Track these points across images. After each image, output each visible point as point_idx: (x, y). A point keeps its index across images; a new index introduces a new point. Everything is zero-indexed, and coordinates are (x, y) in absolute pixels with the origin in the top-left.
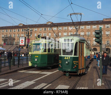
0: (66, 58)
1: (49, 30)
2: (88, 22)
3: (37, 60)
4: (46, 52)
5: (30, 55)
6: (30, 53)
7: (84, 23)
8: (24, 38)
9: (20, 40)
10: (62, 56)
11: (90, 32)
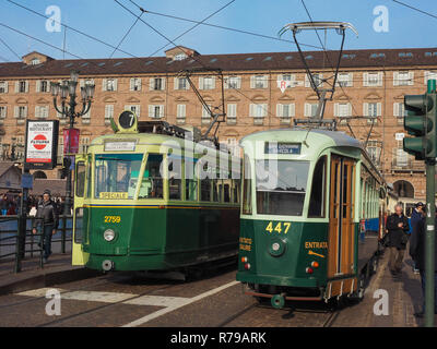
0: (274, 226)
1: (176, 87)
2: (373, 56)
3: (117, 236)
4: (161, 197)
5: (78, 210)
6: (79, 202)
7: (352, 56)
8: (51, 124)
9: (32, 135)
10: (255, 216)
11: (379, 105)
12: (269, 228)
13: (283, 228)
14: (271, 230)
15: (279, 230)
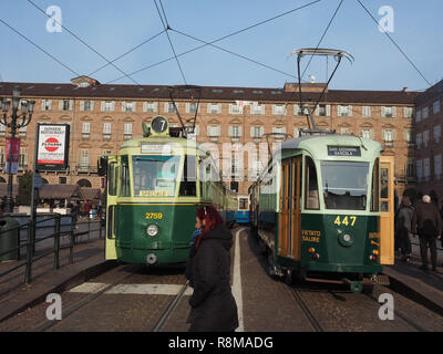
0: (341, 220)
1: (82, 108)
4: (195, 195)
10: (324, 211)
12: (337, 221)
13: (350, 221)
14: (339, 223)
15: (347, 223)
